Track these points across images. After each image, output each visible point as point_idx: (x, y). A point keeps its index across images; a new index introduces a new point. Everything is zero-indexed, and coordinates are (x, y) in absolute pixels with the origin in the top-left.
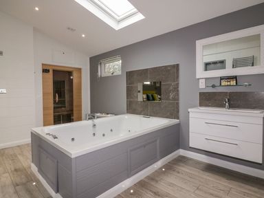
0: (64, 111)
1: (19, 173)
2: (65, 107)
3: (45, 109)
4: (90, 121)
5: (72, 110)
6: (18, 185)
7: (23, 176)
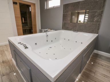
0: (27, 28)
1: (5, 64)
2: (28, 26)
3: (17, 26)
4: (45, 33)
5: (32, 27)
6: (4, 75)
7: (7, 67)
